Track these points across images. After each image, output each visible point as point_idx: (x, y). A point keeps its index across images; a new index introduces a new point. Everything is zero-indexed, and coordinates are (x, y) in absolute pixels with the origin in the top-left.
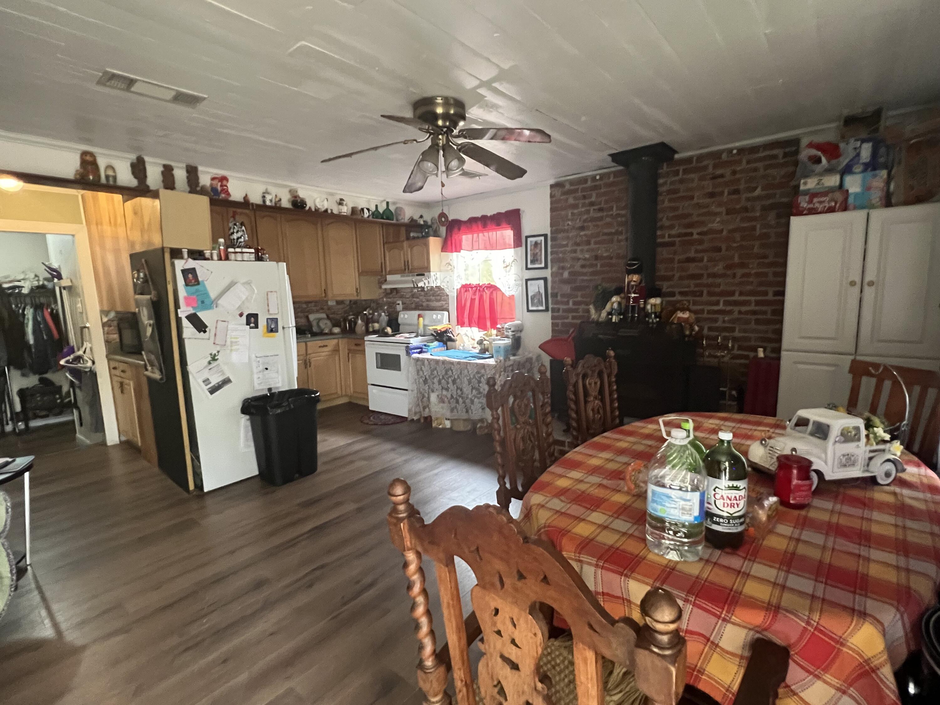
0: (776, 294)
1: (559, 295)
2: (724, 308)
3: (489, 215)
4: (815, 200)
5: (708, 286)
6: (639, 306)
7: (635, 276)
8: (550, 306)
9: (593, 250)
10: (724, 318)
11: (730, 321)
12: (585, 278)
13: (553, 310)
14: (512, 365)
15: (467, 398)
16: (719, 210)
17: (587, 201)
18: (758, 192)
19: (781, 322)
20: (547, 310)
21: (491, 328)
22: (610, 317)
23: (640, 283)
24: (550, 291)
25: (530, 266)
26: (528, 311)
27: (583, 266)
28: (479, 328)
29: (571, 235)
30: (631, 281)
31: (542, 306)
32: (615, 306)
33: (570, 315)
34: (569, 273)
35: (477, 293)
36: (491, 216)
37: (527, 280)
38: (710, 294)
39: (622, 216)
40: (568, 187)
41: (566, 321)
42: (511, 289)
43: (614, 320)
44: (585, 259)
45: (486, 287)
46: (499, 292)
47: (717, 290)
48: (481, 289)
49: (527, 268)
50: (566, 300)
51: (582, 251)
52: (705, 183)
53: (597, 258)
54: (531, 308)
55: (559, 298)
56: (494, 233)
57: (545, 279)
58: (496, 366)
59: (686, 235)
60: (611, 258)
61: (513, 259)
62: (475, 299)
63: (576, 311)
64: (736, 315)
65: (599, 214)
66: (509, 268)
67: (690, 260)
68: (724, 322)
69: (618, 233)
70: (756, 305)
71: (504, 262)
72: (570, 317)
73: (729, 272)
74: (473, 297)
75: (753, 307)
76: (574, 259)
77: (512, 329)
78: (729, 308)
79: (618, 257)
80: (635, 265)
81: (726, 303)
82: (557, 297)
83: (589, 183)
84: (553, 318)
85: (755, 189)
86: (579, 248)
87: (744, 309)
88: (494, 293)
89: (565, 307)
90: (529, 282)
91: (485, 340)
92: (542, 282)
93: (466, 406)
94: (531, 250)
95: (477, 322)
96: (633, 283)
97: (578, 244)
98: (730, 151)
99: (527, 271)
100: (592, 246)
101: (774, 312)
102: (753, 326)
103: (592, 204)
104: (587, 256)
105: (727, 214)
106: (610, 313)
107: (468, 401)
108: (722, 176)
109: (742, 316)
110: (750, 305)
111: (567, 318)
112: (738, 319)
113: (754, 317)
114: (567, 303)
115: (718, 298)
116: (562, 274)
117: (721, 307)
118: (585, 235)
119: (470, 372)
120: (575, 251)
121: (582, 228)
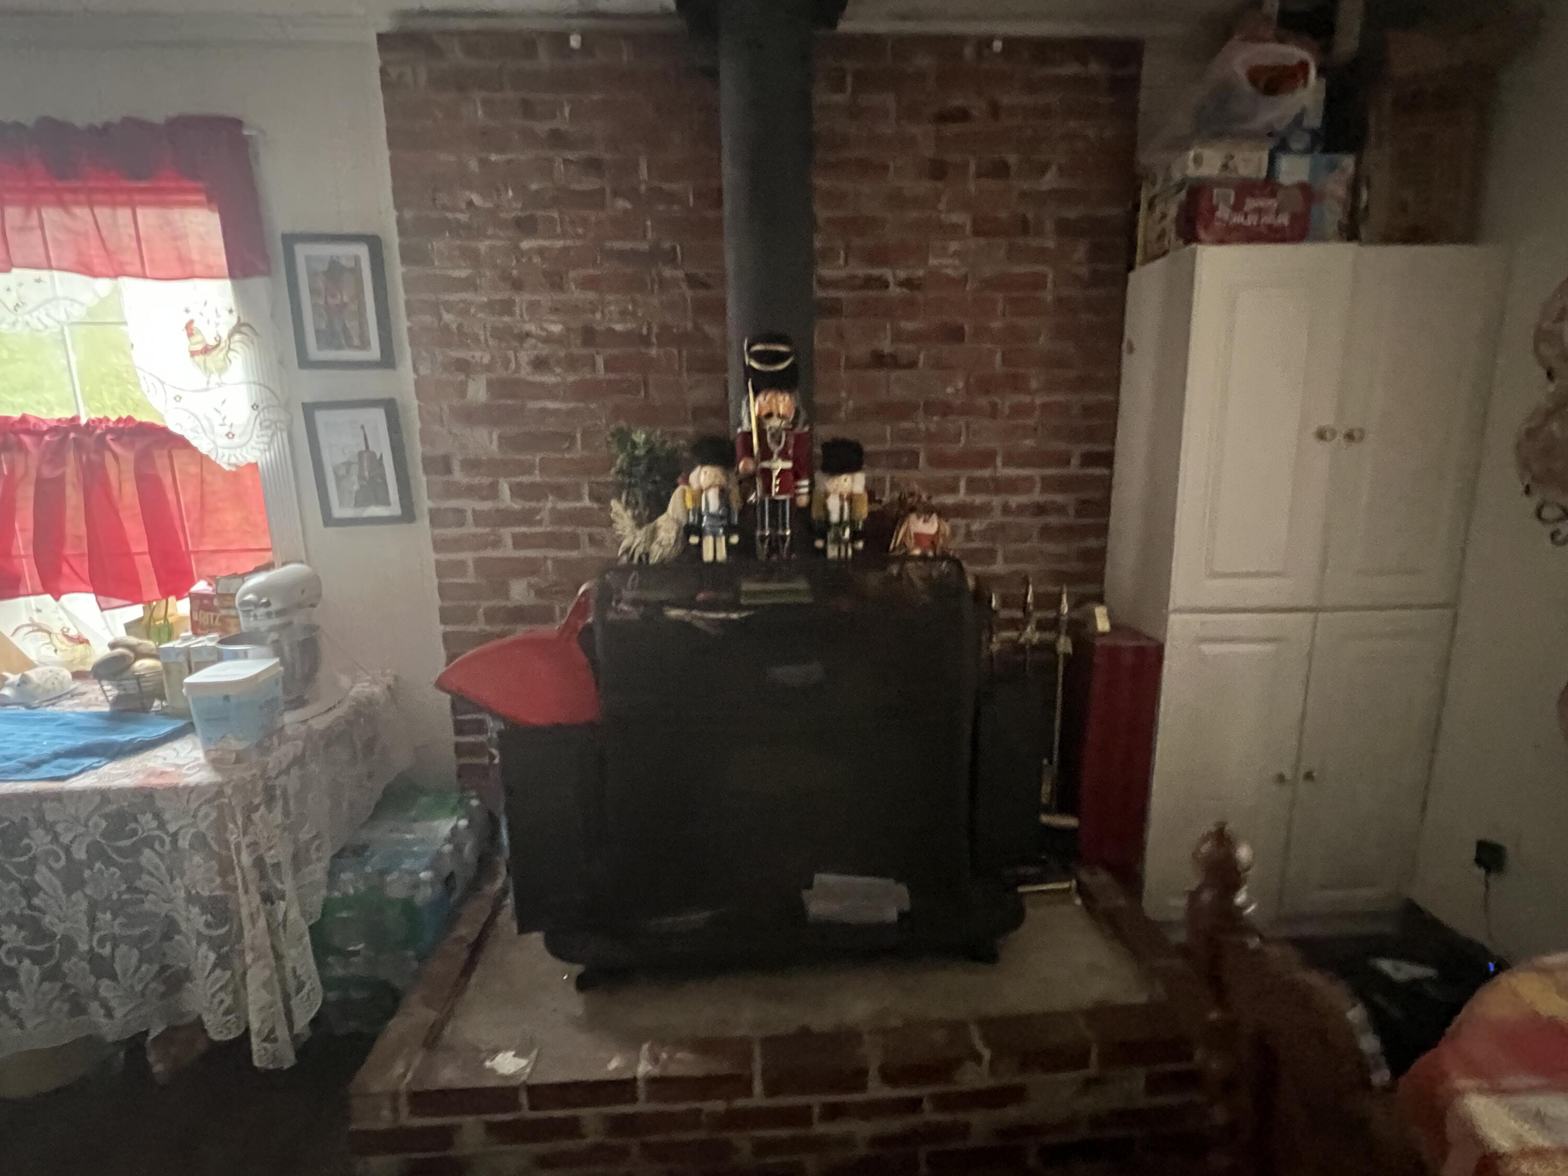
0: (1090, 459)
1: (456, 466)
2: (969, 499)
3: (80, 121)
4: (1251, 204)
5: (930, 437)
6: (793, 501)
7: (781, 398)
8: (424, 503)
9: (575, 309)
10: (968, 526)
11: (983, 535)
12: (551, 405)
13: (436, 518)
14: (299, 760)
15: (69, 944)
16: (956, 218)
17: (542, 128)
18: (1050, 180)
19: (1102, 531)
20: (408, 515)
21: (166, 595)
22: (694, 540)
23: (795, 423)
24: (416, 451)
25: (315, 353)
26: (329, 520)
27: (540, 364)
28: (99, 591)
29: (483, 246)
30: (769, 415)
31: (386, 502)
32: (713, 501)
33: (507, 533)
34: (490, 384)
35: (71, 456)
36: (92, 130)
37: (309, 410)
38: (939, 461)
39: (671, 198)
40: (457, 55)
41: (490, 553)
42: (236, 440)
43: (708, 556)
44: (549, 339)
45: (109, 430)
46: (180, 458)
47: (952, 449)
48: (89, 441)
49: (304, 362)
50: (486, 480)
51: (533, 306)
52: (915, 130)
53: (589, 336)
54: (338, 512)
55: (458, 476)
56: (124, 214)
57: (391, 408)
58: (220, 793)
59: (869, 282)
60: (645, 341)
61: (233, 320)
62: (60, 481)
63: (527, 518)
64: (997, 517)
65: (589, 184)
66: (218, 355)
67: (879, 360)
68: (969, 536)
69: (656, 255)
70: (1044, 490)
71: (190, 329)
72: (509, 541)
73: (982, 401)
74: (47, 472)
75: (1037, 496)
76: (500, 334)
77: (275, 606)
78: (979, 499)
79: (666, 336)
80: (780, 357)
81: (974, 486)
82: (448, 470)
83: (544, 60)
84: (439, 545)
85: (1043, 169)
86: (522, 299)
87: (1015, 500)
88: (161, 462)
89: (486, 506)
90: (321, 417)
91: (140, 655)
92: (378, 417)
93: (66, 987)
94: (313, 292)
95: (86, 576)
96: (775, 423)
97: (518, 285)
98: (985, 42)
99: (305, 373)
100: (576, 295)
101: (1084, 507)
102: (1034, 543)
103: (557, 139)
104: (556, 328)
105: (977, 233)
106: (692, 529)
107: (75, 967)
108: (963, 115)
109: (1010, 519)
110: (1029, 490)
111: (497, 543)
112: (1002, 527)
113: (1039, 521)
114: (492, 492)
115: (956, 472)
116: (462, 390)
117: (962, 496)
118: (541, 251)
119: (66, 839)
120: (507, 307)
121: (526, 226)
